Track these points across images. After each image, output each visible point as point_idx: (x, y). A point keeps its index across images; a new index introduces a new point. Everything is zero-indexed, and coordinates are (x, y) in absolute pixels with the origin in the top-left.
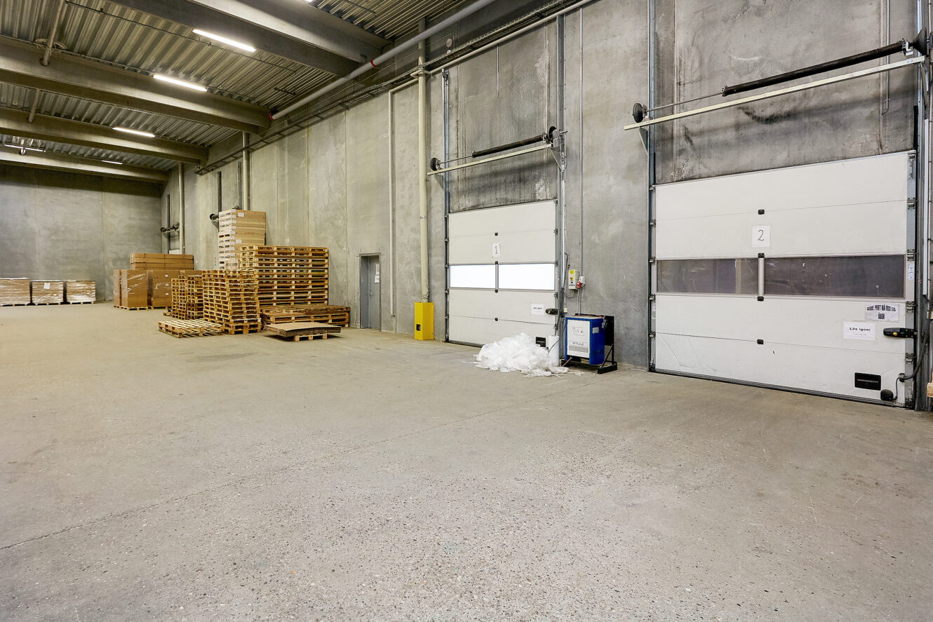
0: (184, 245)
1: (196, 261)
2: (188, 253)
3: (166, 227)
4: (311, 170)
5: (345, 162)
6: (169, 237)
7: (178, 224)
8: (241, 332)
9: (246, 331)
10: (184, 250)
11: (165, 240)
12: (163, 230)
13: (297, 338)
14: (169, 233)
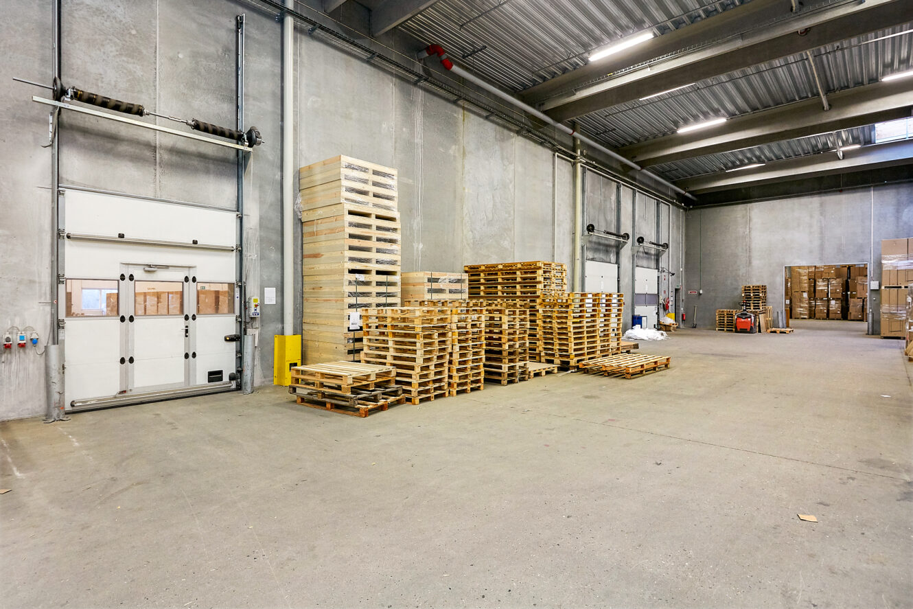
4: (467, 167)
5: (513, 183)
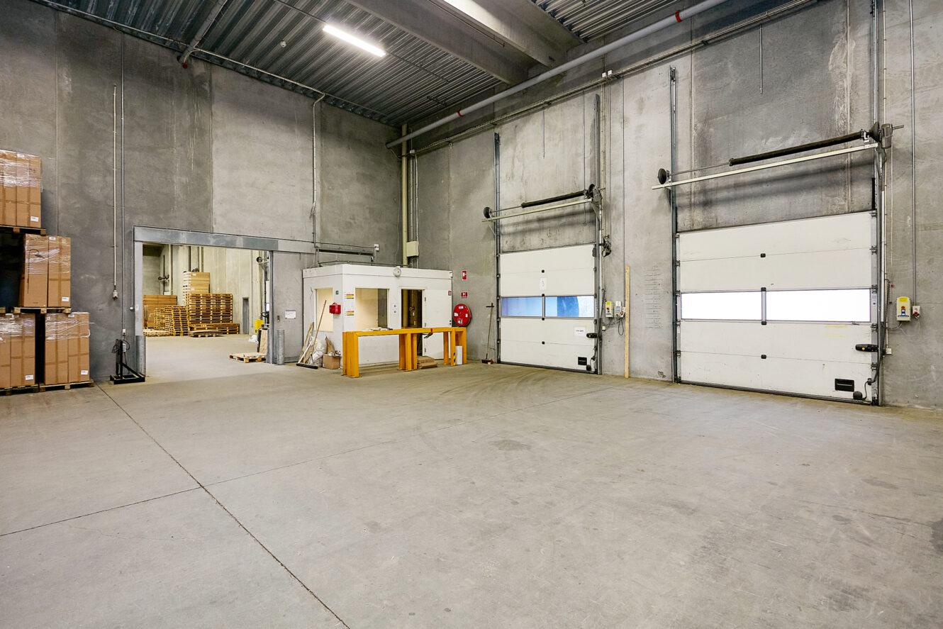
0: (172, 289)
1: (178, 300)
2: (174, 294)
3: (162, 276)
6: (164, 283)
7: (168, 276)
8: (179, 335)
9: (182, 334)
10: (172, 292)
11: (162, 285)
12: (160, 278)
13: (200, 336)
14: (164, 280)
